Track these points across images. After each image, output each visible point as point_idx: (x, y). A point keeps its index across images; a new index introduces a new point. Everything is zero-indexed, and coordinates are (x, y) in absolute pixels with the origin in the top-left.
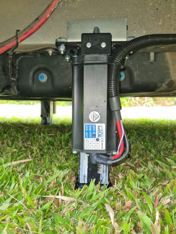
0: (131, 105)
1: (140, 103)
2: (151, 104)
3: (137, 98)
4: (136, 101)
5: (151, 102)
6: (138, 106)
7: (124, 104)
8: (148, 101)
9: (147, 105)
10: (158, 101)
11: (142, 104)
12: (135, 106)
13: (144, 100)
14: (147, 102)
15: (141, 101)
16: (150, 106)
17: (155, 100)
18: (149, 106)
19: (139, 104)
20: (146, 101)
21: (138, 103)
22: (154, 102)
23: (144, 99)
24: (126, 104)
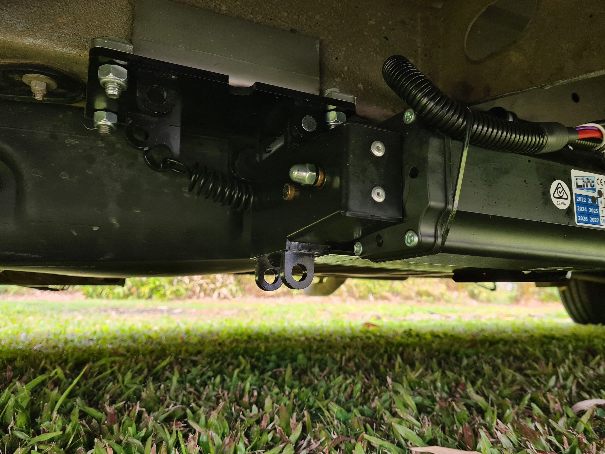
0: (181, 295)
1: (205, 291)
2: (232, 294)
3: (196, 278)
4: (192, 283)
5: (230, 286)
6: (198, 298)
7: (162, 292)
8: (224, 285)
9: (222, 296)
10: (246, 284)
11: (208, 293)
12: (190, 297)
13: (214, 283)
14: (221, 287)
15: (207, 283)
16: (228, 299)
17: (239, 281)
18: (225, 298)
19: (200, 292)
20: (218, 284)
21: (198, 289)
22: (238, 288)
23: (215, 278)
24: (168, 293)
